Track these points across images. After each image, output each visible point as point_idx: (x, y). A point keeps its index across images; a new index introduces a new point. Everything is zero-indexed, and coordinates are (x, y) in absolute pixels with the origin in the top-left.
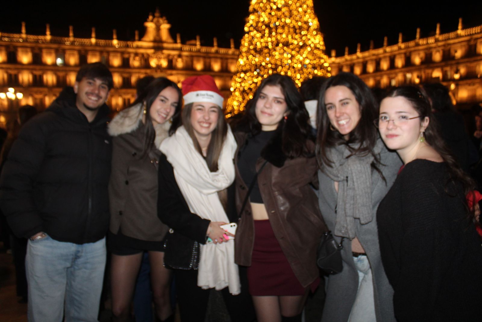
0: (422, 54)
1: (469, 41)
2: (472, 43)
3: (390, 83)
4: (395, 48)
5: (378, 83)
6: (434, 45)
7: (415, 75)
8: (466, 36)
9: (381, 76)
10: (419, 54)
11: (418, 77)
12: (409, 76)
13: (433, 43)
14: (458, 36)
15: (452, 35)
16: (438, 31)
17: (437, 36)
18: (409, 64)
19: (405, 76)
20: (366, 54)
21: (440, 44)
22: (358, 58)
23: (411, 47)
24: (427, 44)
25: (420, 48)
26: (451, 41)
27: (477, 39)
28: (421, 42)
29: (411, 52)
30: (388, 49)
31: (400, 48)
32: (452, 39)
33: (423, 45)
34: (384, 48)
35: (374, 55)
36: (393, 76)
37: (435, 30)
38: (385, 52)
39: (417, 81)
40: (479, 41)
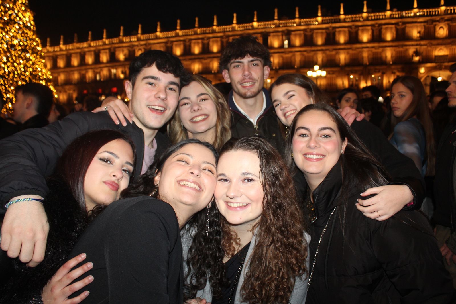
0: (126, 51)
1: (166, 43)
2: (169, 45)
3: (96, 77)
4: (100, 43)
5: (83, 77)
6: (136, 44)
7: (120, 70)
8: (163, 38)
9: (87, 70)
10: (123, 51)
11: (123, 73)
12: (114, 71)
13: (135, 41)
14: (157, 38)
15: (152, 36)
16: (140, 31)
17: (139, 36)
18: (113, 59)
19: (110, 71)
20: (70, 47)
21: (142, 43)
22: (61, 50)
23: (115, 43)
24: (131, 42)
25: (124, 45)
26: (152, 42)
27: (172, 42)
28: (124, 39)
29: (115, 48)
30: (93, 44)
31: (104, 44)
32: (152, 39)
33: (126, 42)
34: (89, 42)
35: (78, 48)
36: (98, 70)
37: (138, 31)
38: (90, 46)
39: (122, 76)
40: (175, 43)
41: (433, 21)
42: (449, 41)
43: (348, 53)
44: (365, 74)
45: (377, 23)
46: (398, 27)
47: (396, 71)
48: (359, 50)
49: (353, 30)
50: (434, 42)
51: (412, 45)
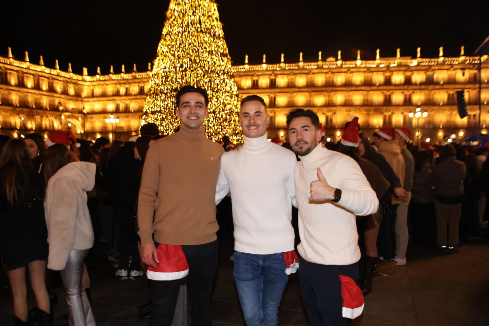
41: (67, 82)
42: (75, 98)
43: (17, 95)
44: (31, 116)
45: (37, 74)
46: (49, 81)
47: (49, 116)
48: (26, 94)
49: (21, 75)
50: (68, 97)
51: (57, 97)
